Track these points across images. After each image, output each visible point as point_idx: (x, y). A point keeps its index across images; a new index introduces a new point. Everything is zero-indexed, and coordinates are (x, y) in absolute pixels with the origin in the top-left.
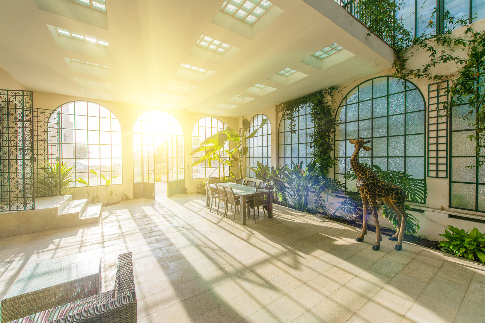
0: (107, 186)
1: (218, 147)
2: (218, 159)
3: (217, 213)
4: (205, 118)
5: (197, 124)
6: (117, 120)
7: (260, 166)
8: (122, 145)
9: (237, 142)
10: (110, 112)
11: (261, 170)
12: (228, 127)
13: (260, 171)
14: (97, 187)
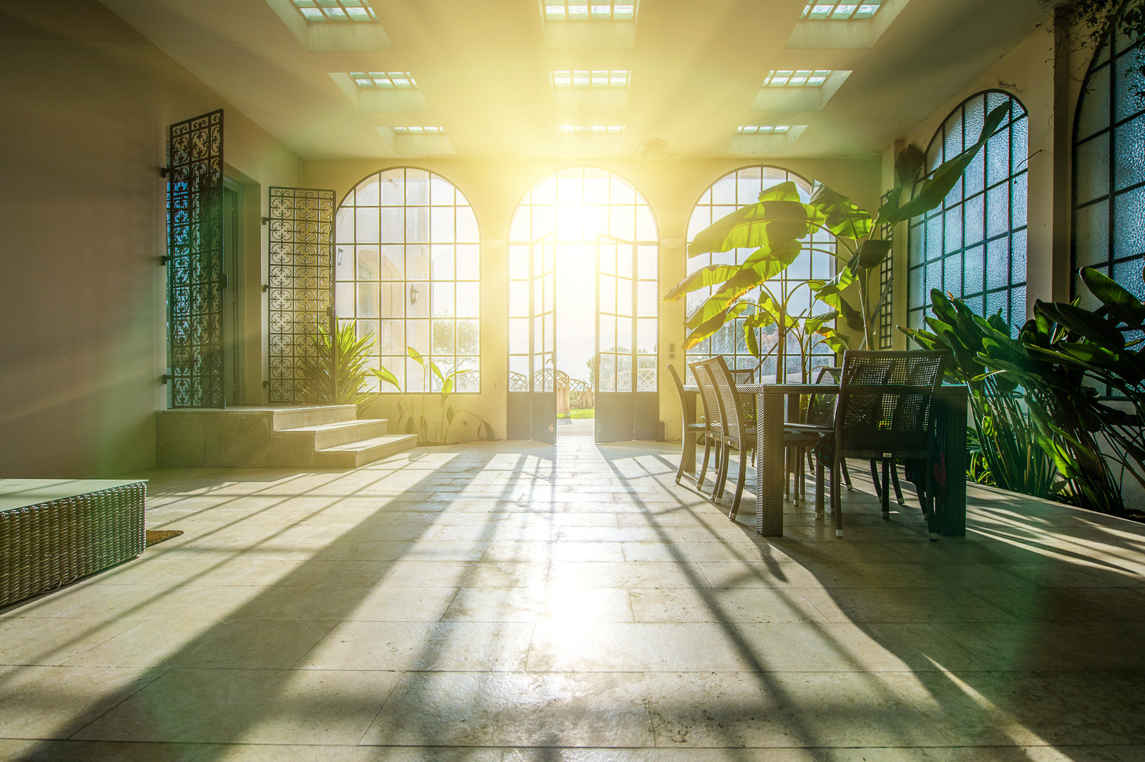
0: (444, 396)
1: (772, 263)
2: (777, 315)
3: (696, 490)
4: (735, 173)
5: (705, 199)
6: (470, 208)
7: (949, 314)
8: (480, 281)
9: (853, 237)
10: (453, 188)
11: (949, 328)
12: (823, 189)
13: (947, 332)
14: (422, 396)
